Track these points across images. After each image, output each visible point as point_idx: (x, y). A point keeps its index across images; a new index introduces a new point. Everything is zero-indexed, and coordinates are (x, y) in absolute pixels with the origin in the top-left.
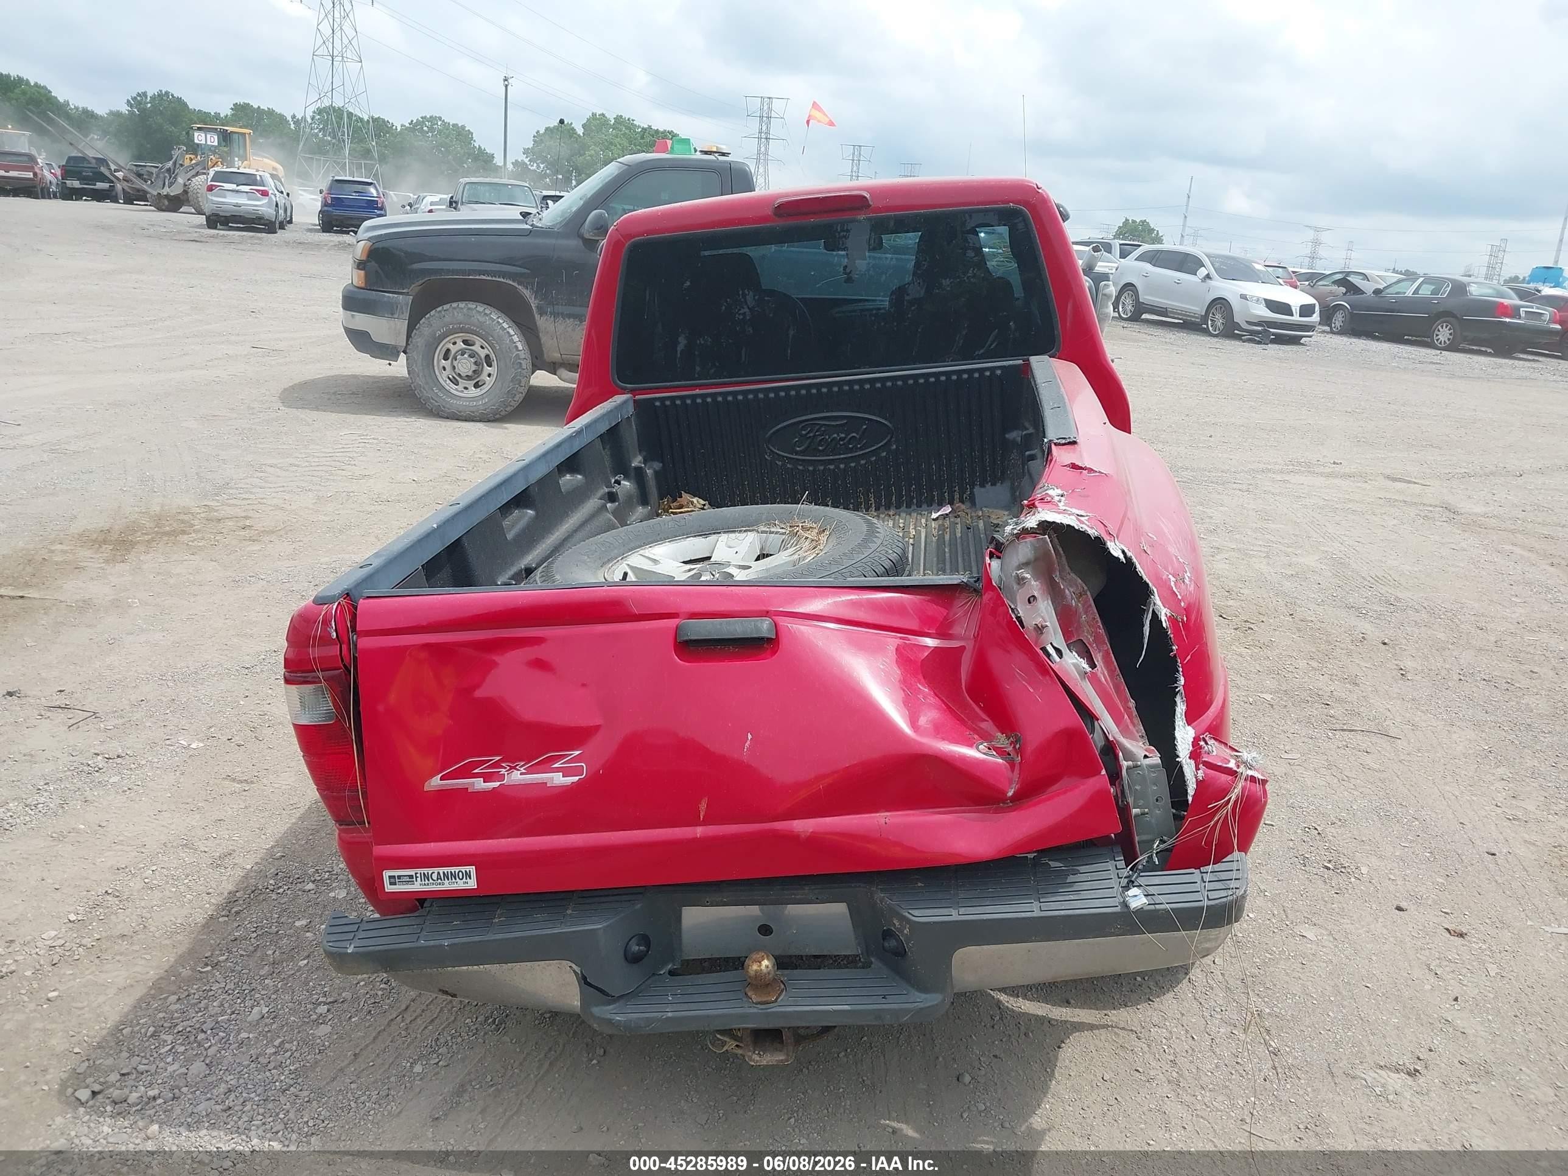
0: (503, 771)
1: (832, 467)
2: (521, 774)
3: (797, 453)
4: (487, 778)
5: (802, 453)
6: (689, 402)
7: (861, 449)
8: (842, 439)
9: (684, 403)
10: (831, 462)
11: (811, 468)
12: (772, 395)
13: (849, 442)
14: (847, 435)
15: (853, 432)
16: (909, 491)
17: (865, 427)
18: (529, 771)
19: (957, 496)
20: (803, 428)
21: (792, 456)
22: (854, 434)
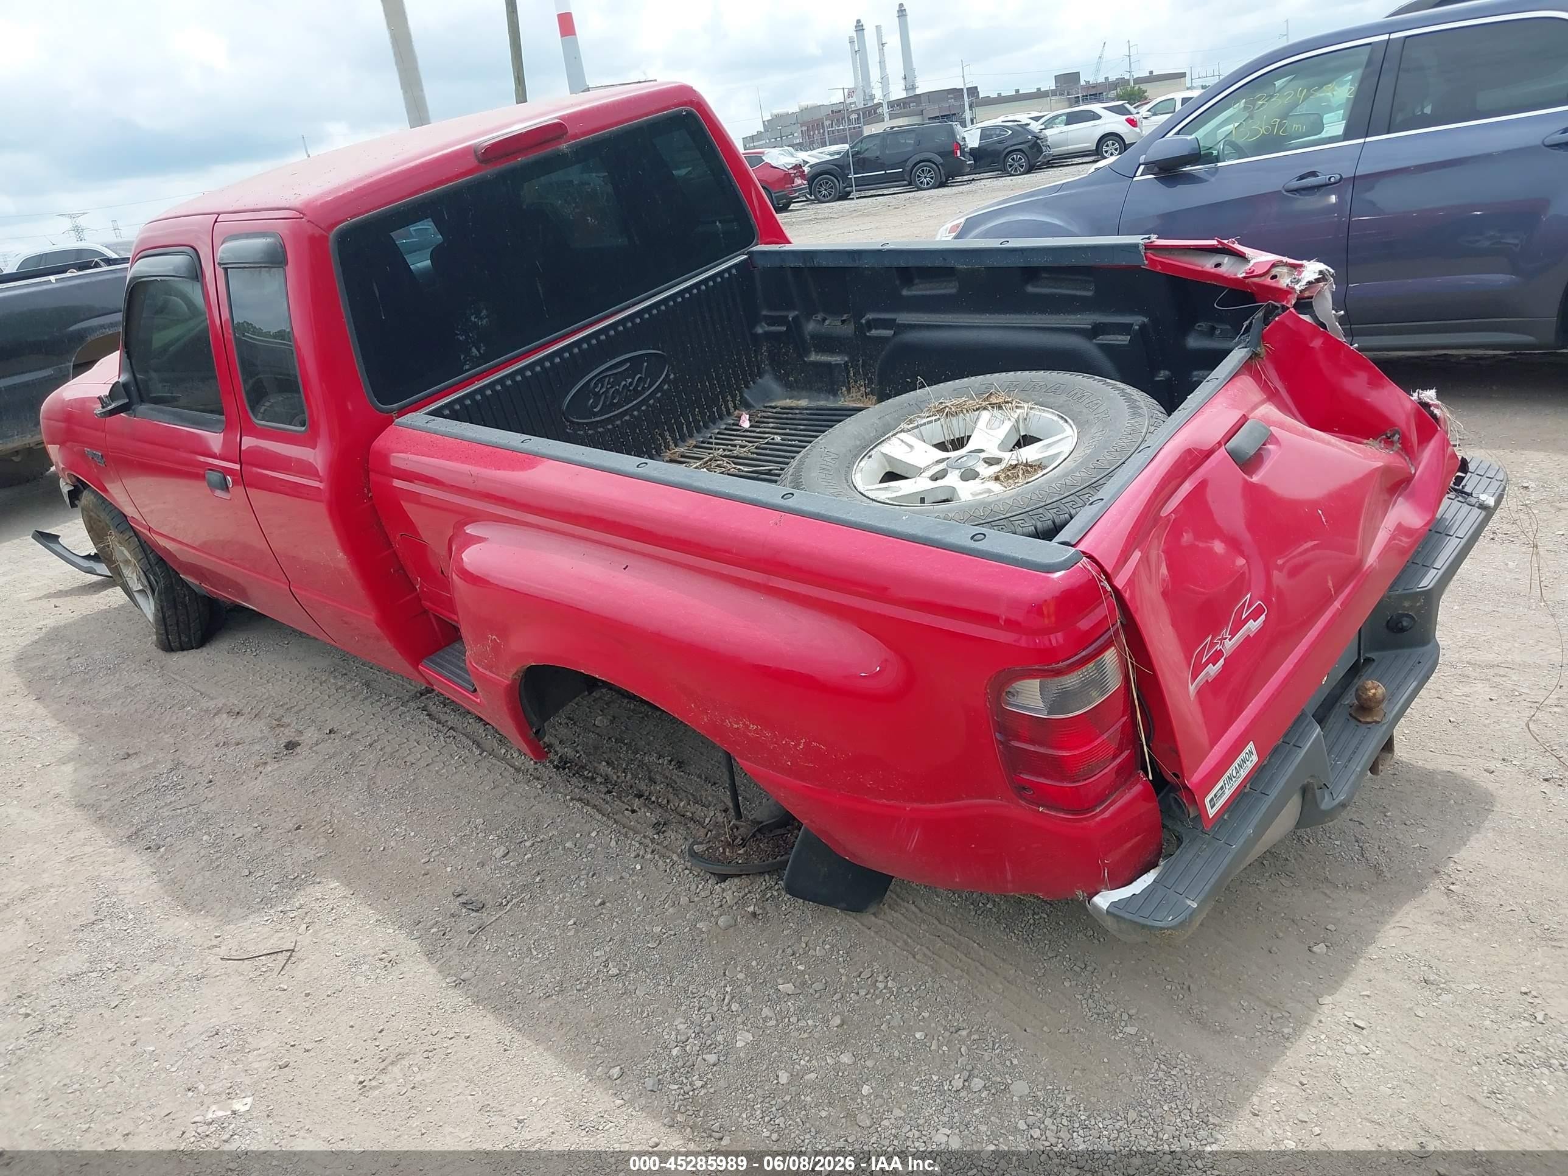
0: (1218, 647)
1: (627, 418)
2: (1230, 640)
3: (595, 415)
4: (1214, 660)
5: (602, 412)
6: (478, 397)
7: (650, 387)
8: (631, 384)
9: (473, 400)
10: (625, 413)
11: (610, 427)
12: (557, 360)
13: (637, 385)
14: (633, 379)
15: (636, 375)
16: (693, 415)
17: (645, 364)
18: (1233, 634)
19: (731, 405)
20: (596, 385)
21: (590, 421)
22: (639, 375)
